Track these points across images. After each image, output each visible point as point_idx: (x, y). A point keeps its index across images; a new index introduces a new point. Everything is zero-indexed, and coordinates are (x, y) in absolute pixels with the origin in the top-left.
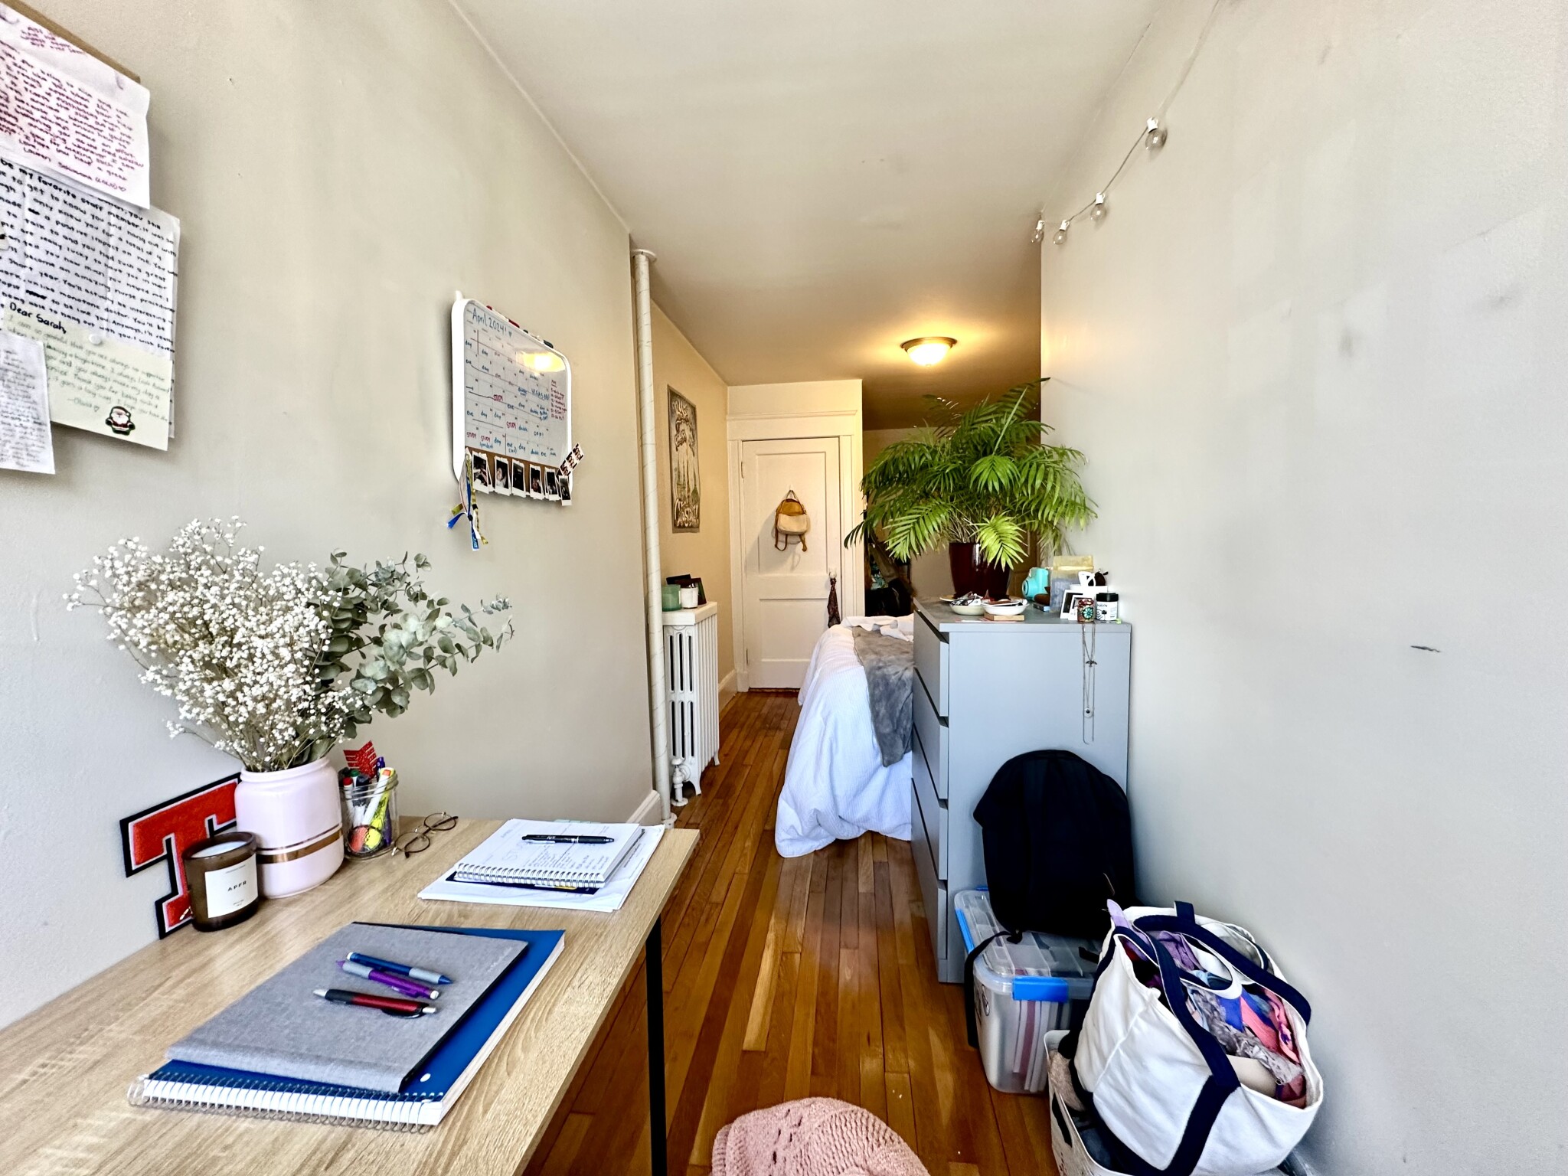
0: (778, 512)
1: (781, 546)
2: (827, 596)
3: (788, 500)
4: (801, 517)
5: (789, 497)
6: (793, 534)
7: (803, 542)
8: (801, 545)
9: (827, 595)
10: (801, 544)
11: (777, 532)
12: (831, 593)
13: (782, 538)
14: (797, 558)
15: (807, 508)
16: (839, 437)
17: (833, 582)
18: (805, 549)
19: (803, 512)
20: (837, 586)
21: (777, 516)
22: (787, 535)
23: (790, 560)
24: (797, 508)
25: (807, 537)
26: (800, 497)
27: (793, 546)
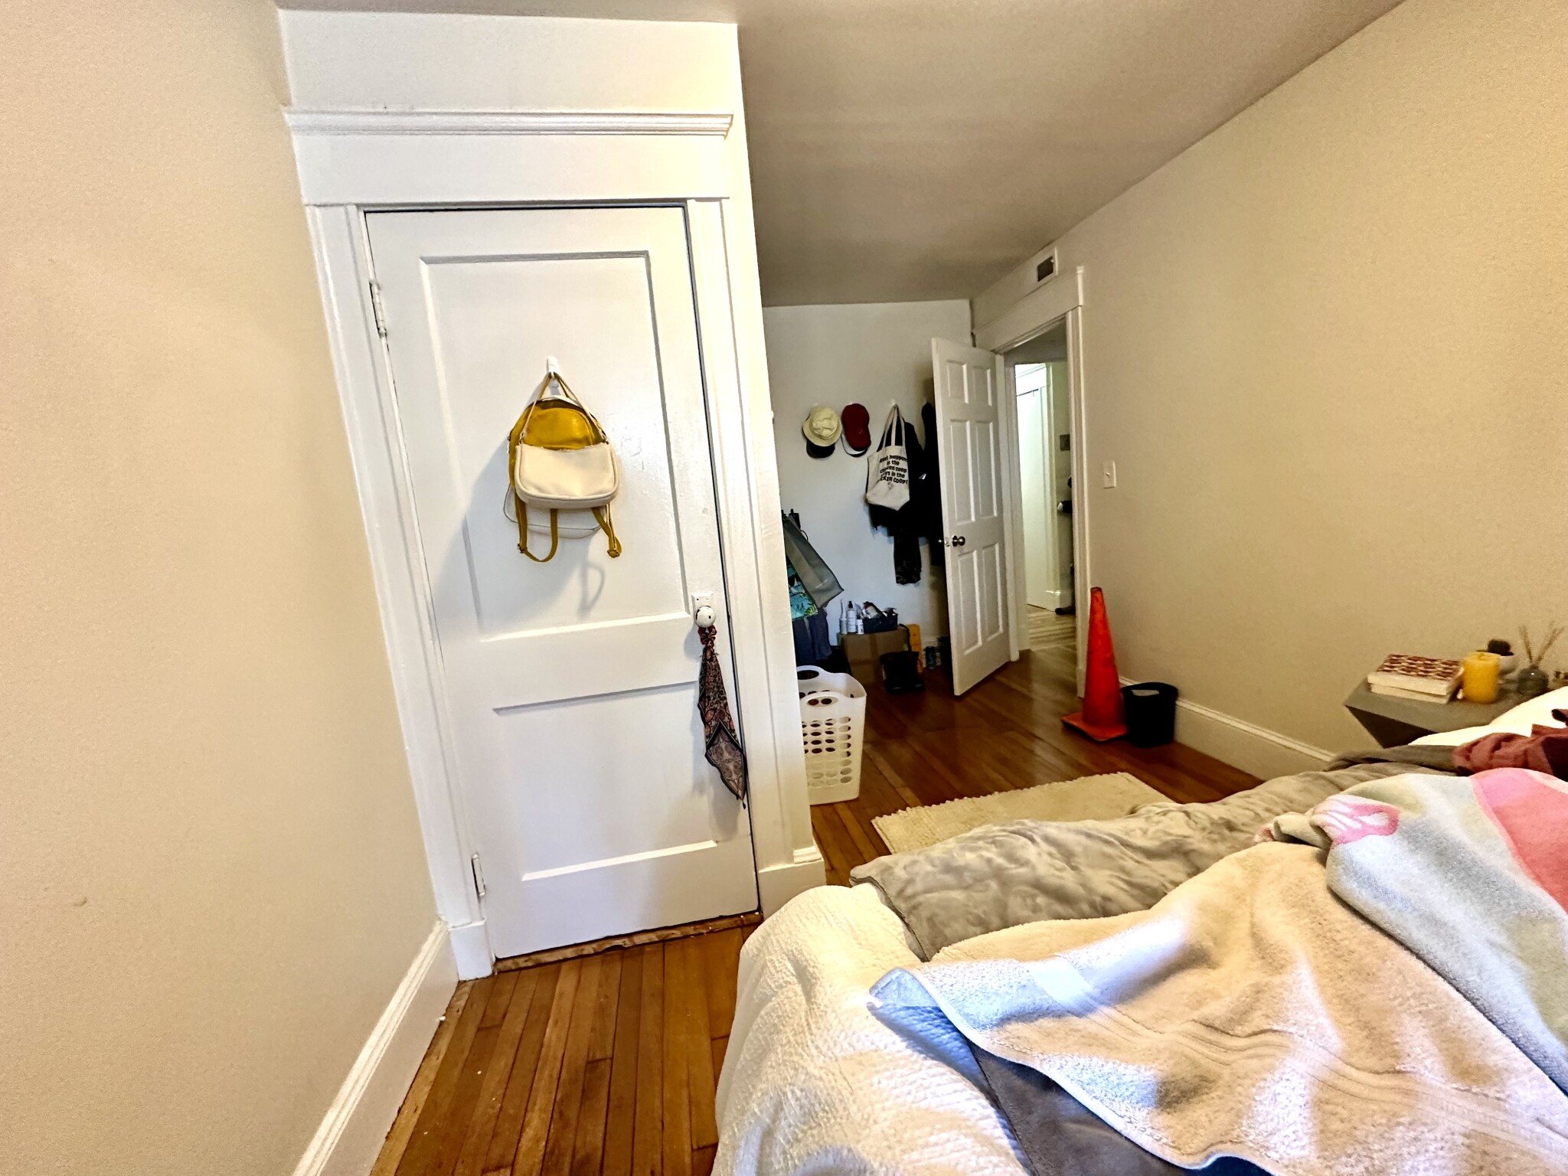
0: (514, 440)
1: (540, 546)
2: (695, 676)
3: (542, 404)
4: (595, 450)
5: (548, 395)
6: (576, 508)
7: (608, 529)
8: (600, 540)
9: (692, 671)
10: (601, 534)
11: (522, 507)
12: (704, 666)
13: (539, 522)
14: (594, 577)
15: (606, 425)
16: (680, 203)
17: (706, 634)
18: (614, 552)
19: (598, 438)
20: (721, 645)
21: (513, 453)
22: (554, 513)
23: (573, 584)
24: (575, 426)
25: (615, 513)
26: (581, 391)
27: (576, 546)
